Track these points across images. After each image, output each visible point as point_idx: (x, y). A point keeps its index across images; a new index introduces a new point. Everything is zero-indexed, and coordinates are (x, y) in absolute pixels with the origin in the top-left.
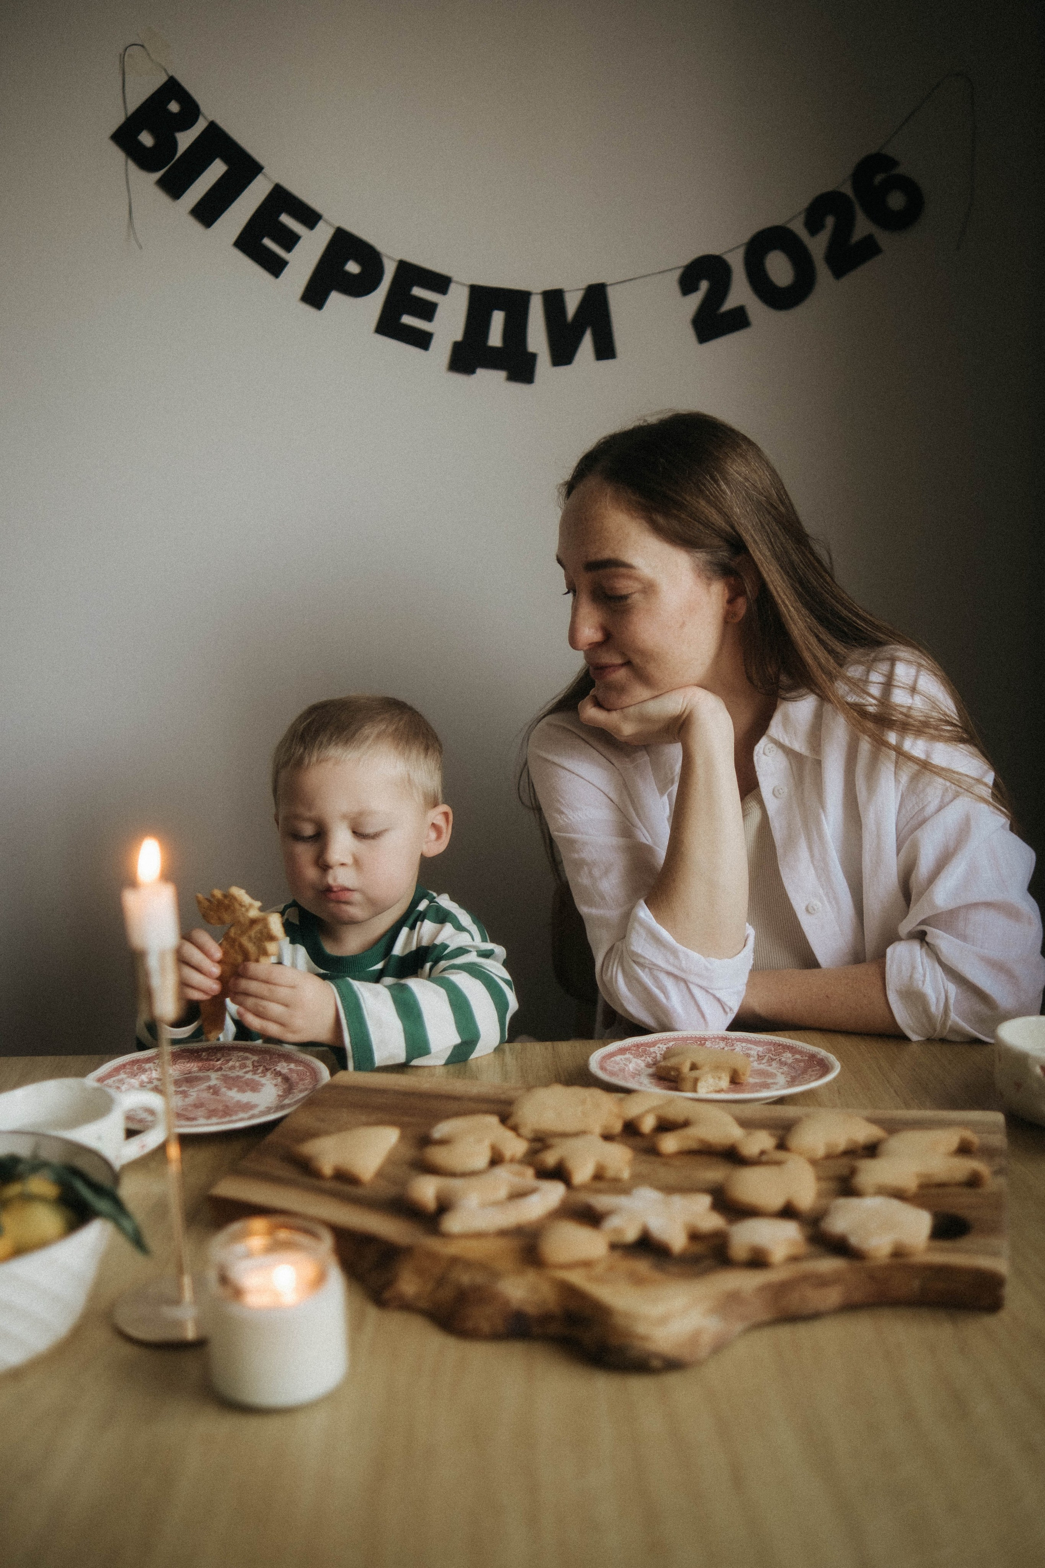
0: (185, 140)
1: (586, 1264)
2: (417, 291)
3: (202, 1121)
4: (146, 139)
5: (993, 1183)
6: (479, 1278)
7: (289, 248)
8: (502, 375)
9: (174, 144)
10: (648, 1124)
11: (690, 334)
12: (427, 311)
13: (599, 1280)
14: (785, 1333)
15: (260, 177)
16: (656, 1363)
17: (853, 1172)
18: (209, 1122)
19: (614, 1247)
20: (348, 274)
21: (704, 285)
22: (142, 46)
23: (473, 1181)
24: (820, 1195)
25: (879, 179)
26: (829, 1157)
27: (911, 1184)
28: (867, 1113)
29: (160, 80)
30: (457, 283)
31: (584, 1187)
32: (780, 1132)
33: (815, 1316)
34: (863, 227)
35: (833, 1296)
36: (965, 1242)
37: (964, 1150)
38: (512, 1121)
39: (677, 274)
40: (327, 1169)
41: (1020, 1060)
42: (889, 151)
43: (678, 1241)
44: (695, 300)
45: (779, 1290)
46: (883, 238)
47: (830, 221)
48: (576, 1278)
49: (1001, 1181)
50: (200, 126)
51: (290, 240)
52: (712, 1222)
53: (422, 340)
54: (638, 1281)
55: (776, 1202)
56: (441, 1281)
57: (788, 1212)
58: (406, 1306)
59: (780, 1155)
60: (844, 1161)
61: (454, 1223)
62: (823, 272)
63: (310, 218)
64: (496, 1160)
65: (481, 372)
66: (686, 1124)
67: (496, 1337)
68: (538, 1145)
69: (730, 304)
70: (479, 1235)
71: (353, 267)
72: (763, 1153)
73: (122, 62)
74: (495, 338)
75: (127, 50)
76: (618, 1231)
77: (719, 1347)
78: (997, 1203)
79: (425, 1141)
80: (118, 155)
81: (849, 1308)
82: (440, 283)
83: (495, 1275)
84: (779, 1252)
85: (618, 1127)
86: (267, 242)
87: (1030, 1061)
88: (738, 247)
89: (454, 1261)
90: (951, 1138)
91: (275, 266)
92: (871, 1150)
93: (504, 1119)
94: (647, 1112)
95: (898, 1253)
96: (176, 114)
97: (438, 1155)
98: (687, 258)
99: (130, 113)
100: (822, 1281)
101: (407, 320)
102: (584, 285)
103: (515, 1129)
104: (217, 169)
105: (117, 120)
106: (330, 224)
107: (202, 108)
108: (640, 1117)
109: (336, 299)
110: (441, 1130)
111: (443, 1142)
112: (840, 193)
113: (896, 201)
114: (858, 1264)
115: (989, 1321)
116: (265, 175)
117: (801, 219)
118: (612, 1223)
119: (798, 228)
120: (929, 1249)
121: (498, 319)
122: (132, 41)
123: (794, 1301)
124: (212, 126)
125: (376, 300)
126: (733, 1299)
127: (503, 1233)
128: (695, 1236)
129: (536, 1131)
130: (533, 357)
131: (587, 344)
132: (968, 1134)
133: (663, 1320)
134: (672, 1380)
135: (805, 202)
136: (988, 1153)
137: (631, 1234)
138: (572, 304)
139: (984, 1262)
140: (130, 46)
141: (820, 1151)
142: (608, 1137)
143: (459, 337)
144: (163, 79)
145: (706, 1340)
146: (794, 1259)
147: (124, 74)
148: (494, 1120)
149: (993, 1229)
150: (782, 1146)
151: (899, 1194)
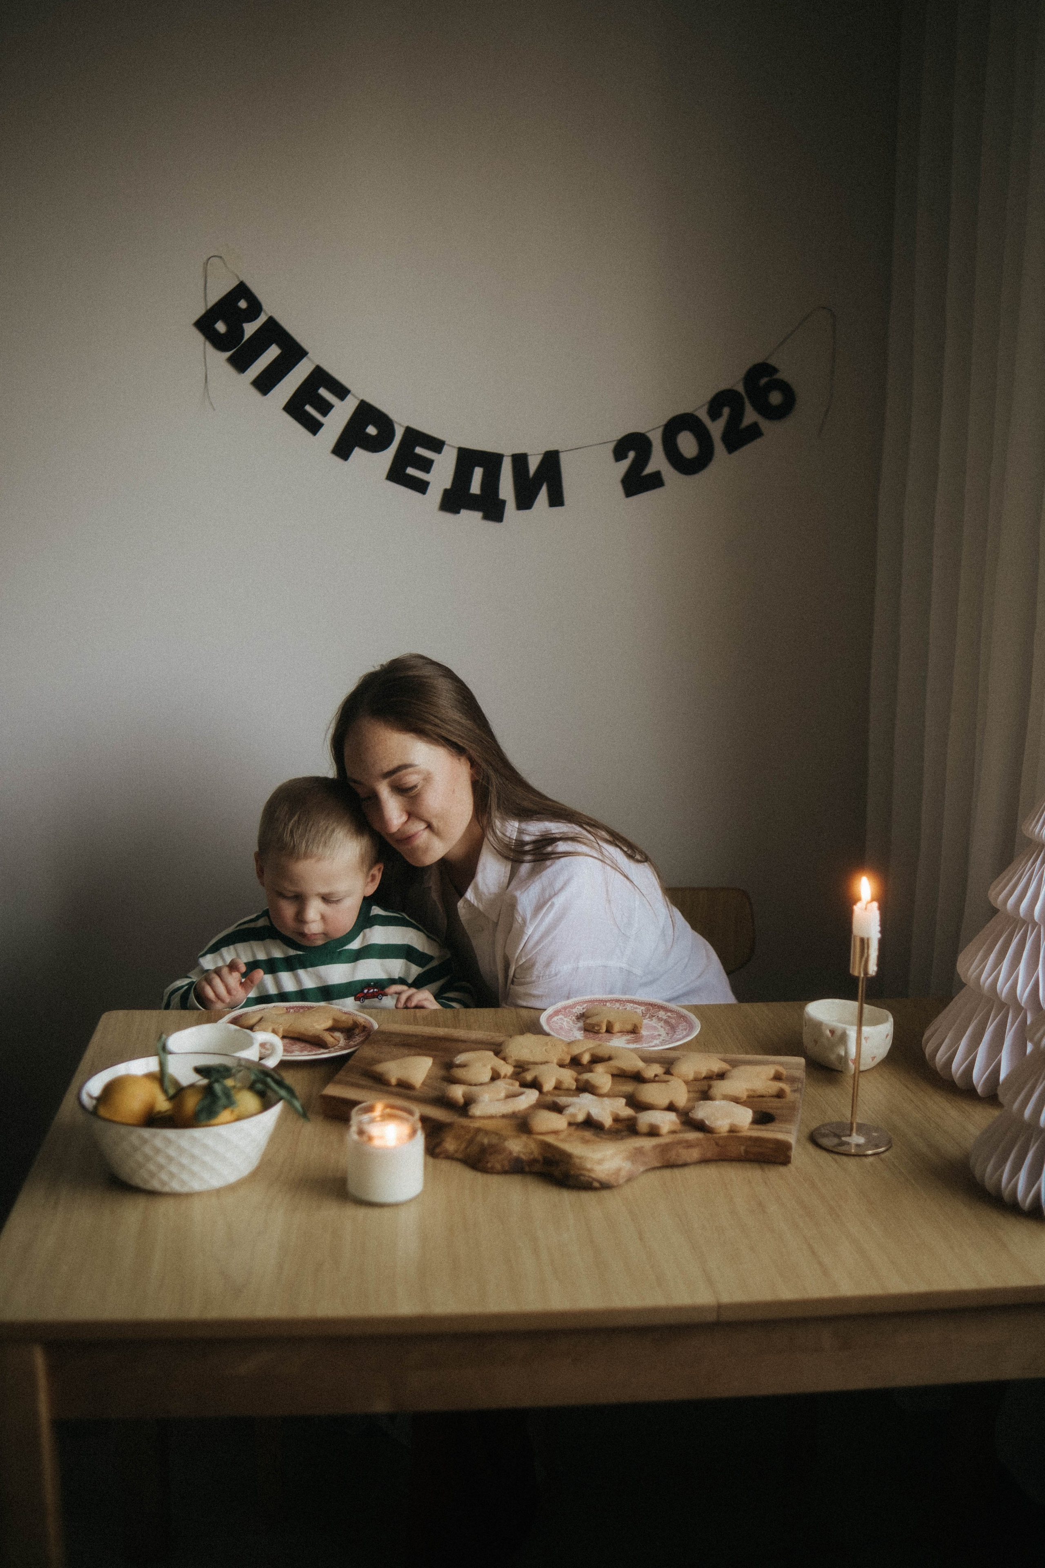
0: (250, 329)
1: (556, 1132)
2: (419, 450)
3: (297, 1053)
4: (221, 327)
5: (790, 1096)
6: (495, 1140)
7: (325, 413)
8: (478, 515)
9: (242, 332)
10: (586, 1058)
11: (619, 489)
12: (426, 465)
13: (563, 1140)
14: (667, 1173)
15: (305, 360)
16: (596, 1184)
17: (710, 1087)
18: (303, 1054)
19: (570, 1124)
20: (369, 435)
21: (632, 455)
22: (221, 257)
23: (485, 1088)
24: (689, 1100)
25: (764, 381)
26: (696, 1079)
27: (744, 1095)
28: (722, 1056)
29: (233, 284)
30: (449, 445)
31: (548, 1092)
32: (667, 1066)
33: (685, 1165)
34: (750, 416)
35: (695, 1154)
36: (770, 1126)
37: (777, 1077)
38: (502, 1055)
39: (611, 446)
40: (393, 1081)
41: (817, 1026)
42: (772, 362)
43: (608, 1122)
44: (625, 464)
45: (664, 1149)
46: (765, 424)
47: (726, 411)
48: (550, 1139)
49: (797, 1095)
50: (262, 319)
51: (325, 408)
52: (628, 1112)
53: (421, 487)
54: (586, 1142)
55: (665, 1102)
56: (471, 1142)
57: (671, 1108)
58: (450, 1157)
59: (667, 1077)
60: (705, 1083)
61: (477, 1110)
62: (719, 447)
63: (342, 392)
64: (495, 1076)
65: (464, 513)
66: (610, 1059)
67: (505, 1172)
68: (518, 1070)
69: (649, 470)
70: (491, 1117)
71: (372, 430)
72: (656, 1076)
73: (205, 270)
74: (475, 488)
75: (210, 260)
76: (574, 1115)
77: (630, 1179)
78: (793, 1108)
79: (449, 1066)
80: (198, 338)
81: (704, 1161)
82: (437, 445)
83: (503, 1138)
84: (665, 1129)
85: (568, 1060)
86: (308, 408)
87: (824, 1027)
88: (659, 427)
89: (478, 1130)
90: (771, 1071)
91: (314, 427)
92: (721, 1076)
93: (497, 1053)
94: (584, 1052)
95: (733, 1130)
96: (245, 310)
97: (460, 1073)
98: (619, 435)
99: (209, 307)
100: (689, 1145)
101: (410, 471)
102: (543, 451)
103: (504, 1059)
104: (273, 352)
105: (200, 311)
106: (356, 397)
107: (264, 307)
108: (581, 1054)
109: (358, 453)
110: (460, 1059)
111: (463, 1066)
112: (734, 390)
113: (775, 398)
114: (710, 1135)
115: (782, 1169)
116: (310, 359)
117: (706, 408)
118: (570, 1110)
119: (703, 415)
120: (750, 1129)
121: (478, 473)
122: (212, 254)
123: (673, 1155)
124: (271, 321)
125: (388, 455)
126: (639, 1151)
127: (504, 1116)
128: (616, 1119)
129: (516, 1061)
130: (504, 502)
131: (543, 495)
132: (781, 1069)
133: (600, 1162)
134: (605, 1194)
135: (709, 395)
136: (792, 1080)
137: (581, 1118)
138: (533, 465)
139: (780, 1136)
140: (212, 257)
141: (691, 1077)
142: (561, 1065)
143: (448, 485)
144: (234, 283)
145: (623, 1173)
146: (673, 1132)
147: (206, 277)
148: (491, 1054)
149: (788, 1119)
150: (668, 1072)
151: (736, 1100)
